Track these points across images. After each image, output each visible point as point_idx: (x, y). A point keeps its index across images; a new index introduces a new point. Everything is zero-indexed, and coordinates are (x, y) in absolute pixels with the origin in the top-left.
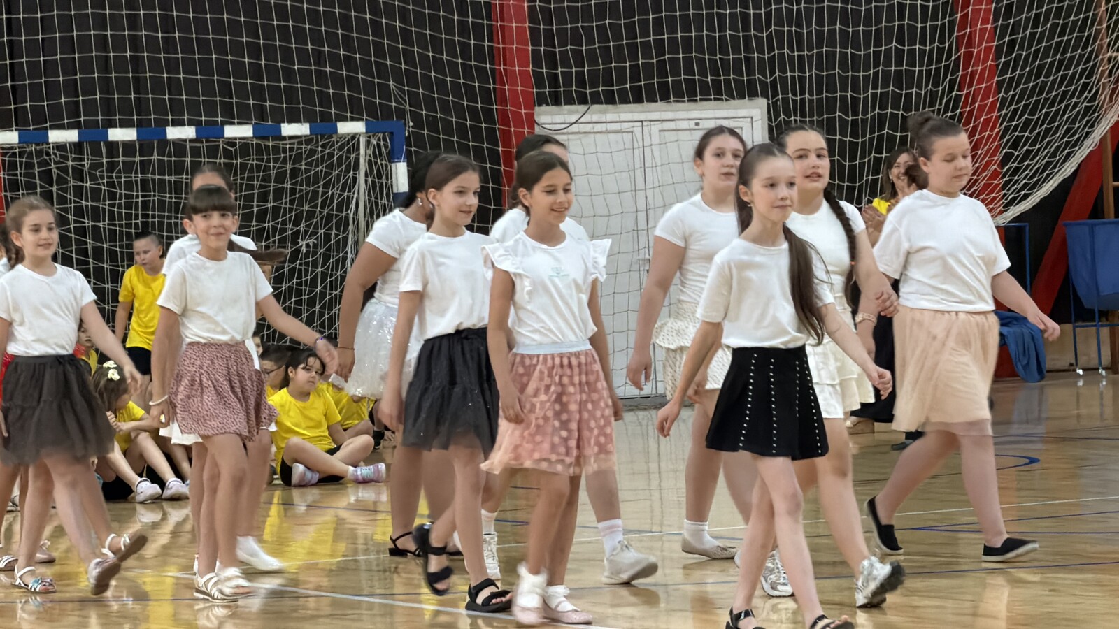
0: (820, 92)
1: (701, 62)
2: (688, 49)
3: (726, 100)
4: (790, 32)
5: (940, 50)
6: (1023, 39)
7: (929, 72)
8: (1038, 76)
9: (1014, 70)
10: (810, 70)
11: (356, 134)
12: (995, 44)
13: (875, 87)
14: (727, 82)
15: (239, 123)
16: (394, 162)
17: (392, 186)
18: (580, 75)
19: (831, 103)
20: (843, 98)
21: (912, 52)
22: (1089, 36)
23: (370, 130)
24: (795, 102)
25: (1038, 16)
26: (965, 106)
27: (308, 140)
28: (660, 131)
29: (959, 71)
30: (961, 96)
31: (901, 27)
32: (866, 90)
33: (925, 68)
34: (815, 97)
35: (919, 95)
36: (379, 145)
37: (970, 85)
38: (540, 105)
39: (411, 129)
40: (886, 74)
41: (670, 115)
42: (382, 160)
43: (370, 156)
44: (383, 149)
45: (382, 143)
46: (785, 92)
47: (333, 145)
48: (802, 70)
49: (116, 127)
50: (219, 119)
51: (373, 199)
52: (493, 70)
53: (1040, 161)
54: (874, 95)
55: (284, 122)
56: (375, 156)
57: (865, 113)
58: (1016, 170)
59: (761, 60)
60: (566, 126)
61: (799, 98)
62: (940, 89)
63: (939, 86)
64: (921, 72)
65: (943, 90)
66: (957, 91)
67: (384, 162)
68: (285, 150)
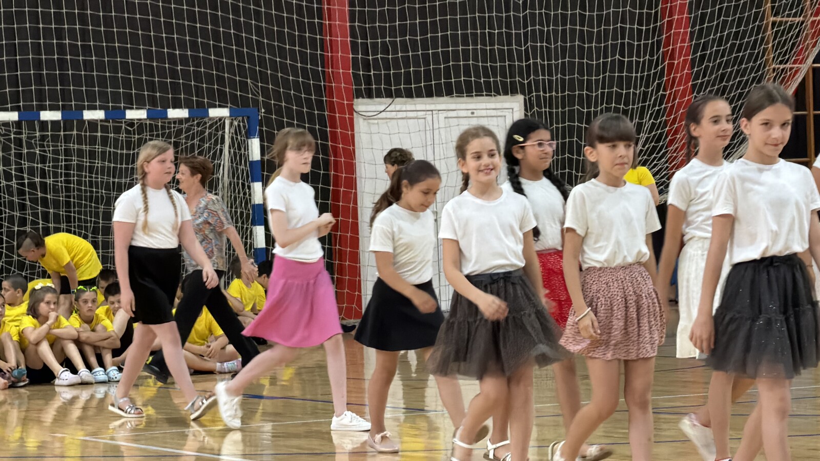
1: (476, 67)
2: (466, 58)
3: (495, 96)
4: (542, 47)
5: (651, 62)
6: (711, 53)
7: (642, 78)
8: (721, 81)
9: (704, 76)
11: (223, 117)
12: (690, 57)
13: (603, 88)
14: (496, 83)
15: (137, 109)
16: (250, 138)
17: (248, 155)
18: (387, 76)
19: (571, 98)
20: (581, 96)
21: (630, 63)
22: (759, 53)
23: (233, 115)
24: (545, 98)
25: (721, 37)
26: (667, 103)
27: (187, 120)
28: (445, 118)
29: (664, 77)
30: (665, 95)
31: (623, 44)
32: (597, 90)
33: (639, 75)
34: (560, 95)
35: (635, 94)
36: (239, 126)
37: (672, 88)
38: (357, 98)
39: (263, 114)
40: (611, 78)
41: (453, 106)
42: (241, 137)
43: (233, 134)
44: (242, 128)
46: (537, 90)
47: (205, 123)
48: (550, 74)
49: (46, 110)
50: (123, 105)
51: (234, 165)
52: (323, 72)
54: (603, 93)
55: (169, 108)
56: (236, 134)
57: (596, 107)
59: (520, 67)
60: (375, 113)
61: (548, 95)
62: (650, 89)
63: (649, 88)
64: (636, 77)
65: (652, 91)
66: (663, 91)
67: (243, 138)
68: (169, 128)
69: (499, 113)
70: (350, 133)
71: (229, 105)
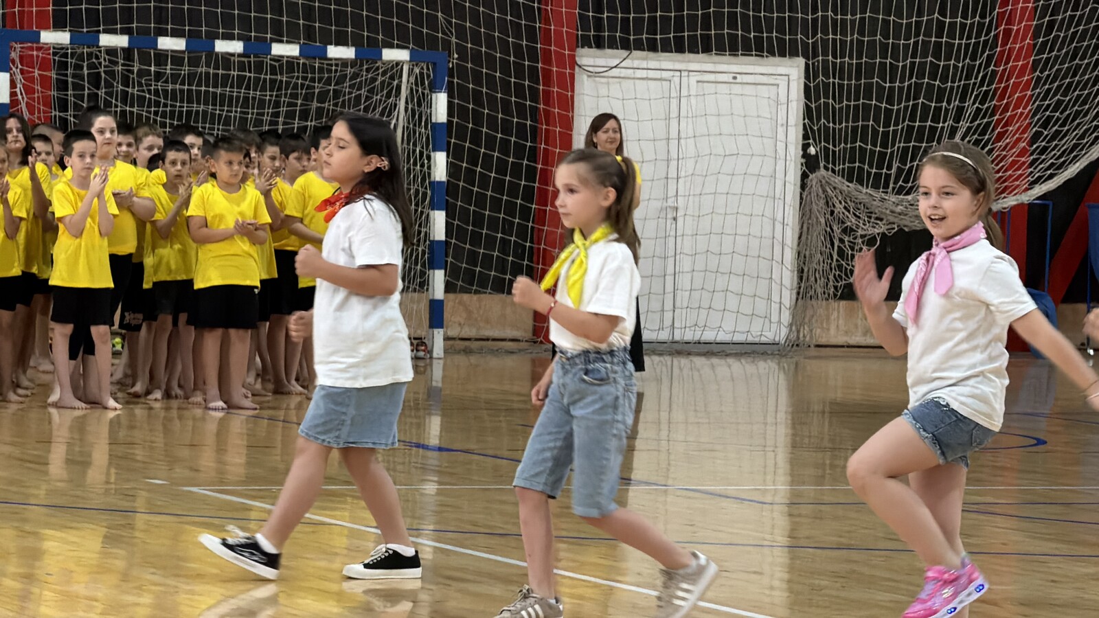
0: (860, 57)
1: (745, 17)
2: (733, 4)
3: (767, 56)
5: (981, 25)
6: (1064, 19)
7: (967, 45)
8: (1073, 58)
9: (1051, 50)
10: (852, 35)
11: (401, 61)
12: (1035, 23)
13: (914, 56)
14: (770, 39)
15: (288, 42)
16: (435, 92)
17: (431, 114)
18: (625, 21)
19: (870, 67)
20: (883, 65)
21: (953, 25)
23: (414, 59)
24: (834, 64)
26: (1000, 82)
27: (353, 63)
28: (698, 82)
29: (997, 47)
30: (997, 72)
32: (905, 59)
33: (964, 41)
34: (855, 61)
35: (955, 67)
37: (1006, 63)
38: (582, 47)
39: (455, 61)
40: (926, 44)
41: (710, 67)
42: (423, 89)
43: (412, 84)
44: (425, 78)
45: (425, 71)
46: (825, 54)
47: (378, 69)
48: (844, 33)
49: (167, 36)
50: (269, 36)
51: (411, 126)
52: (539, 9)
53: (1068, 142)
54: (913, 64)
55: (331, 44)
56: (417, 85)
57: (902, 81)
58: (1044, 150)
59: (804, 21)
60: (606, 69)
61: (838, 61)
62: (978, 63)
63: (976, 61)
64: (960, 45)
65: (980, 65)
66: (994, 66)
67: (426, 92)
68: (330, 71)
69: (771, 80)
70: (570, 93)
71: (411, 46)
